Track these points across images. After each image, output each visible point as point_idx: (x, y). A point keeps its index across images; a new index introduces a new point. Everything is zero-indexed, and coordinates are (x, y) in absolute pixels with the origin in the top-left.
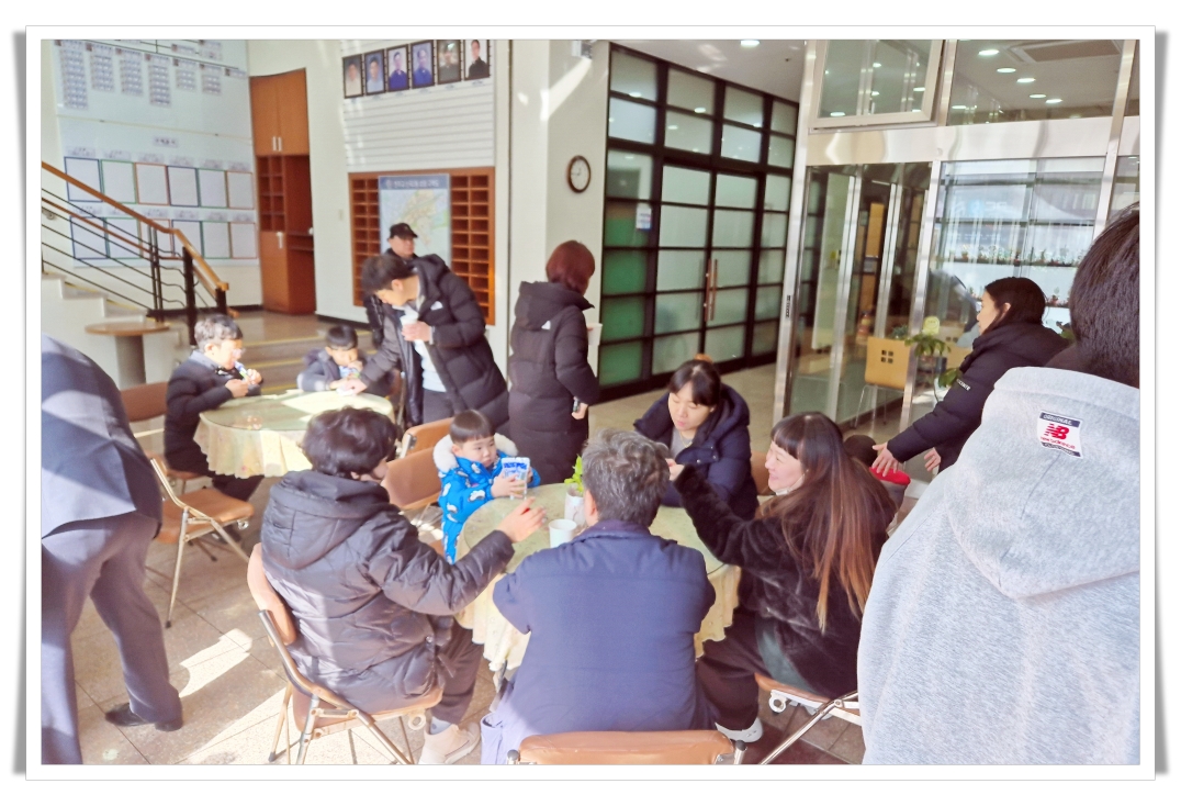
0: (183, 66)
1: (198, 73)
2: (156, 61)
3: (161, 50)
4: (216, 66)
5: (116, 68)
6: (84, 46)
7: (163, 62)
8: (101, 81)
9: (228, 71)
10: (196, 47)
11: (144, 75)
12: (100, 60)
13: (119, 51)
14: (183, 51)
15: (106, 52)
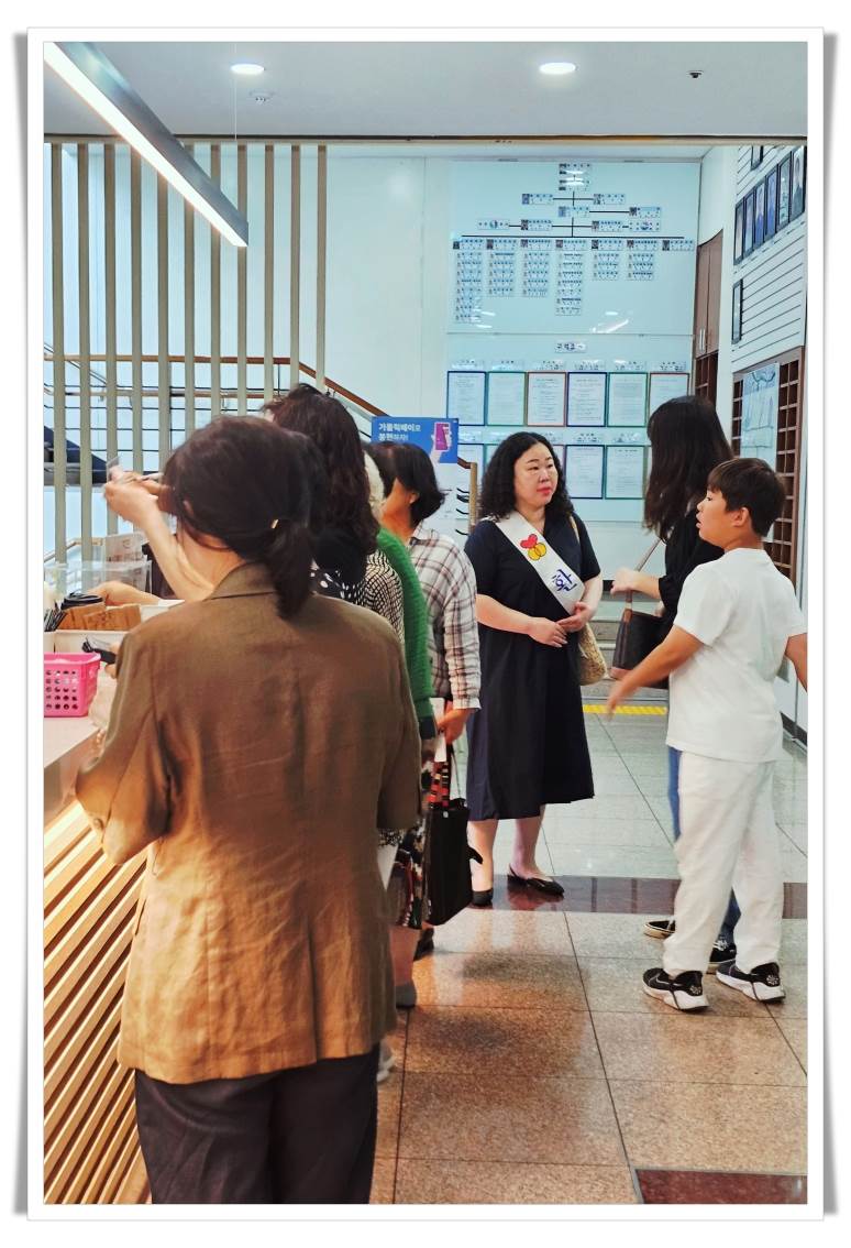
0: (604, 246)
3: (577, 232)
4: (647, 240)
5: (519, 268)
6: (485, 243)
7: (579, 246)
8: (500, 284)
9: (666, 243)
10: (626, 219)
11: (553, 269)
12: (501, 258)
13: (524, 243)
14: (606, 227)
15: (509, 246)
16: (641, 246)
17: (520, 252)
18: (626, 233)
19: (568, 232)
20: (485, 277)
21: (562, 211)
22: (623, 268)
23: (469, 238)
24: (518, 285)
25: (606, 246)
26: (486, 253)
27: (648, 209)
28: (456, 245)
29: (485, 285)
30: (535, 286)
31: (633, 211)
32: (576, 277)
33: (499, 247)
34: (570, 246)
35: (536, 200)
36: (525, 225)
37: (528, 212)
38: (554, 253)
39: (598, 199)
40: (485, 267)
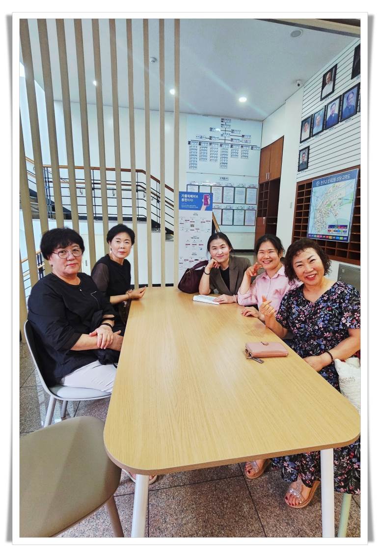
1: (240, 149)
3: (226, 142)
4: (247, 146)
5: (209, 151)
6: (198, 143)
7: (227, 146)
8: (203, 157)
9: (252, 147)
10: (241, 138)
11: (219, 153)
12: (203, 148)
13: (211, 144)
14: (235, 141)
15: (206, 145)
16: (245, 148)
17: (209, 147)
18: (241, 143)
19: (223, 141)
20: (198, 154)
21: (222, 135)
22: (240, 154)
23: (194, 141)
24: (208, 158)
25: (235, 147)
26: (199, 147)
27: (247, 136)
28: (189, 143)
29: (198, 157)
30: (213, 158)
31: (243, 136)
32: (226, 156)
33: (203, 145)
34: (224, 146)
35: (214, 130)
36: (210, 138)
37: (212, 134)
38: (219, 148)
39: (233, 131)
40: (198, 151)
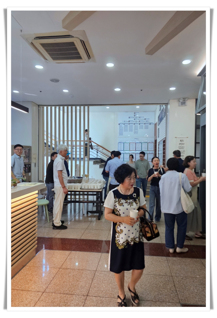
0: (141, 124)
1: (144, 125)
2: (136, 125)
3: (137, 122)
4: (148, 123)
5: (128, 128)
8: (126, 130)
9: (150, 124)
10: (144, 120)
11: (133, 128)
14: (141, 121)
16: (146, 124)
17: (128, 125)
18: (144, 122)
19: (135, 122)
20: (123, 129)
21: (135, 119)
22: (144, 127)
23: (121, 123)
24: (128, 130)
26: (123, 125)
27: (147, 119)
28: (119, 124)
29: (123, 130)
30: (131, 130)
31: (145, 119)
32: (137, 129)
33: (125, 125)
34: (136, 124)
35: (131, 118)
36: (129, 121)
37: (130, 120)
38: (134, 125)
39: (140, 117)
40: (123, 128)
